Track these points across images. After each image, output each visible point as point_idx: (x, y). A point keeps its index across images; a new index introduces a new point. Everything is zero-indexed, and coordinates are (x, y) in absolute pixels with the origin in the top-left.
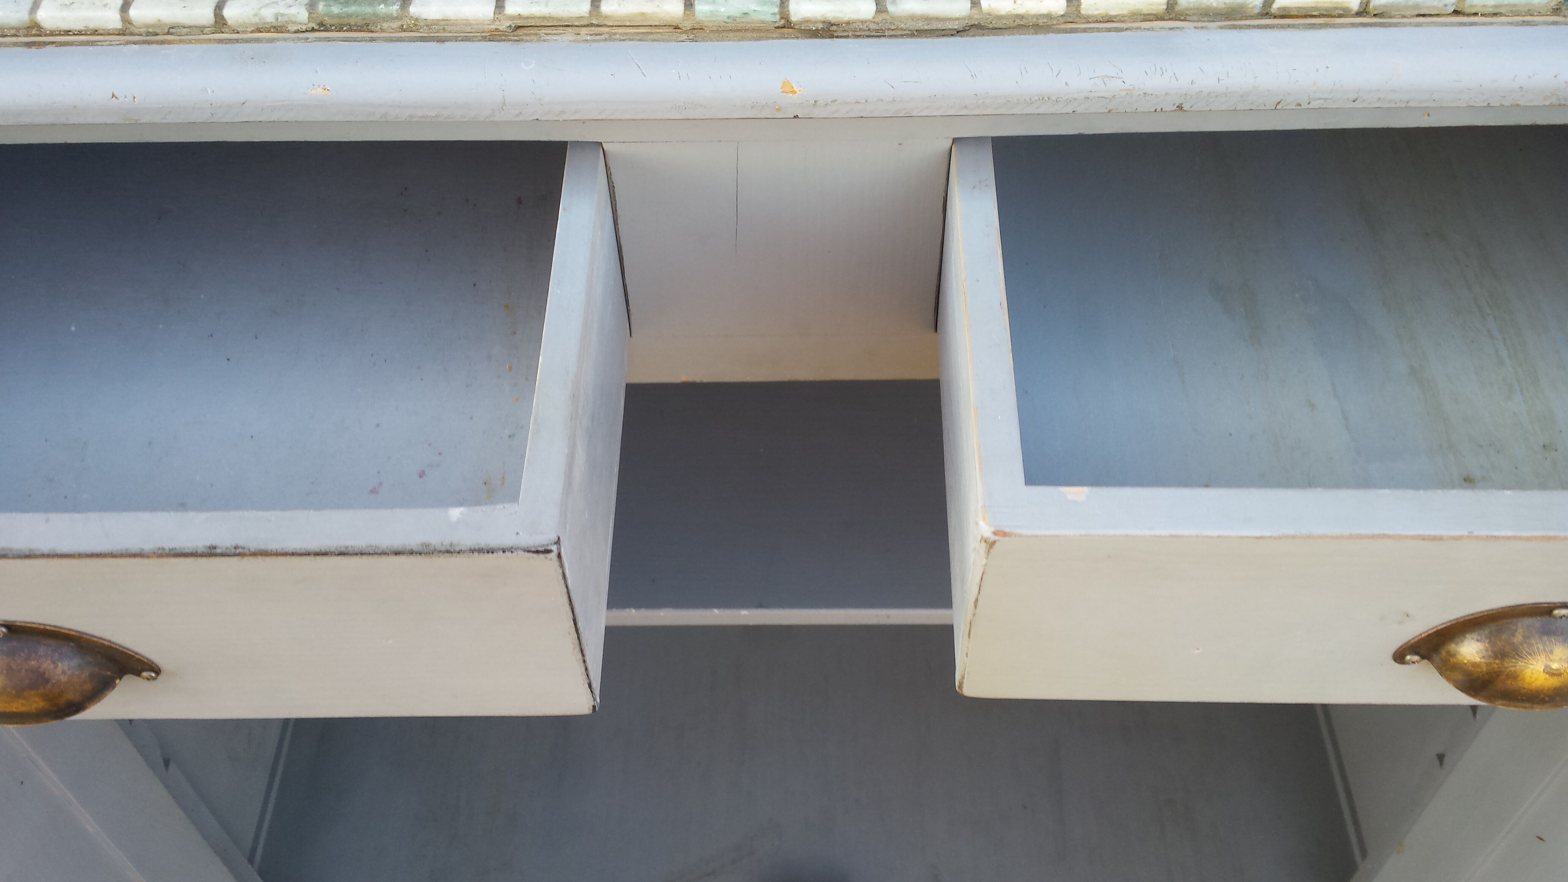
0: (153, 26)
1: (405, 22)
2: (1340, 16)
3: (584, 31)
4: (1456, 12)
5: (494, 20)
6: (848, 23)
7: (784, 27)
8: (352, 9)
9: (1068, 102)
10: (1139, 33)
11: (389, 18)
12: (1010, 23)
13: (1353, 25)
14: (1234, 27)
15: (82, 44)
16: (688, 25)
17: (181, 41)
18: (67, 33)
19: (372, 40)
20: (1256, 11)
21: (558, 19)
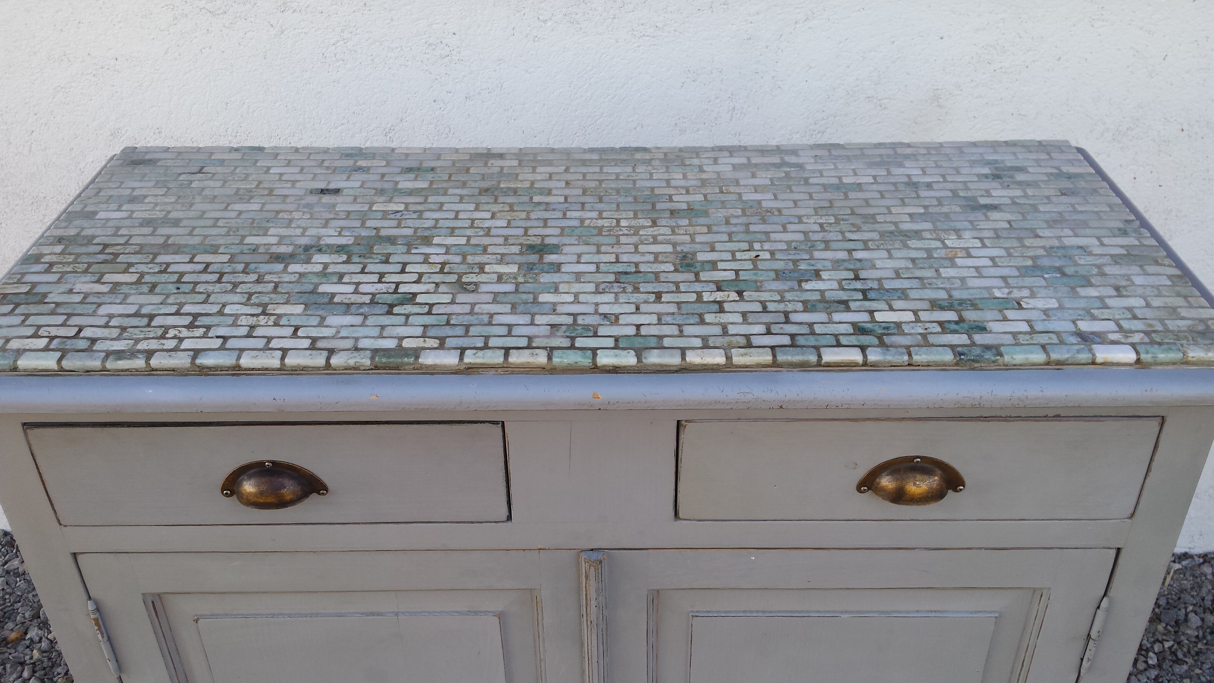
0: (294, 367)
1: (416, 366)
2: (854, 366)
3: (500, 370)
4: (909, 365)
5: (458, 365)
6: (624, 367)
7: (594, 368)
8: (392, 360)
9: (728, 404)
10: (761, 373)
11: (409, 364)
12: (700, 368)
13: (862, 370)
14: (805, 371)
15: (259, 374)
16: (549, 367)
17: (308, 374)
18: (253, 369)
19: (399, 374)
20: (815, 364)
21: (490, 365)
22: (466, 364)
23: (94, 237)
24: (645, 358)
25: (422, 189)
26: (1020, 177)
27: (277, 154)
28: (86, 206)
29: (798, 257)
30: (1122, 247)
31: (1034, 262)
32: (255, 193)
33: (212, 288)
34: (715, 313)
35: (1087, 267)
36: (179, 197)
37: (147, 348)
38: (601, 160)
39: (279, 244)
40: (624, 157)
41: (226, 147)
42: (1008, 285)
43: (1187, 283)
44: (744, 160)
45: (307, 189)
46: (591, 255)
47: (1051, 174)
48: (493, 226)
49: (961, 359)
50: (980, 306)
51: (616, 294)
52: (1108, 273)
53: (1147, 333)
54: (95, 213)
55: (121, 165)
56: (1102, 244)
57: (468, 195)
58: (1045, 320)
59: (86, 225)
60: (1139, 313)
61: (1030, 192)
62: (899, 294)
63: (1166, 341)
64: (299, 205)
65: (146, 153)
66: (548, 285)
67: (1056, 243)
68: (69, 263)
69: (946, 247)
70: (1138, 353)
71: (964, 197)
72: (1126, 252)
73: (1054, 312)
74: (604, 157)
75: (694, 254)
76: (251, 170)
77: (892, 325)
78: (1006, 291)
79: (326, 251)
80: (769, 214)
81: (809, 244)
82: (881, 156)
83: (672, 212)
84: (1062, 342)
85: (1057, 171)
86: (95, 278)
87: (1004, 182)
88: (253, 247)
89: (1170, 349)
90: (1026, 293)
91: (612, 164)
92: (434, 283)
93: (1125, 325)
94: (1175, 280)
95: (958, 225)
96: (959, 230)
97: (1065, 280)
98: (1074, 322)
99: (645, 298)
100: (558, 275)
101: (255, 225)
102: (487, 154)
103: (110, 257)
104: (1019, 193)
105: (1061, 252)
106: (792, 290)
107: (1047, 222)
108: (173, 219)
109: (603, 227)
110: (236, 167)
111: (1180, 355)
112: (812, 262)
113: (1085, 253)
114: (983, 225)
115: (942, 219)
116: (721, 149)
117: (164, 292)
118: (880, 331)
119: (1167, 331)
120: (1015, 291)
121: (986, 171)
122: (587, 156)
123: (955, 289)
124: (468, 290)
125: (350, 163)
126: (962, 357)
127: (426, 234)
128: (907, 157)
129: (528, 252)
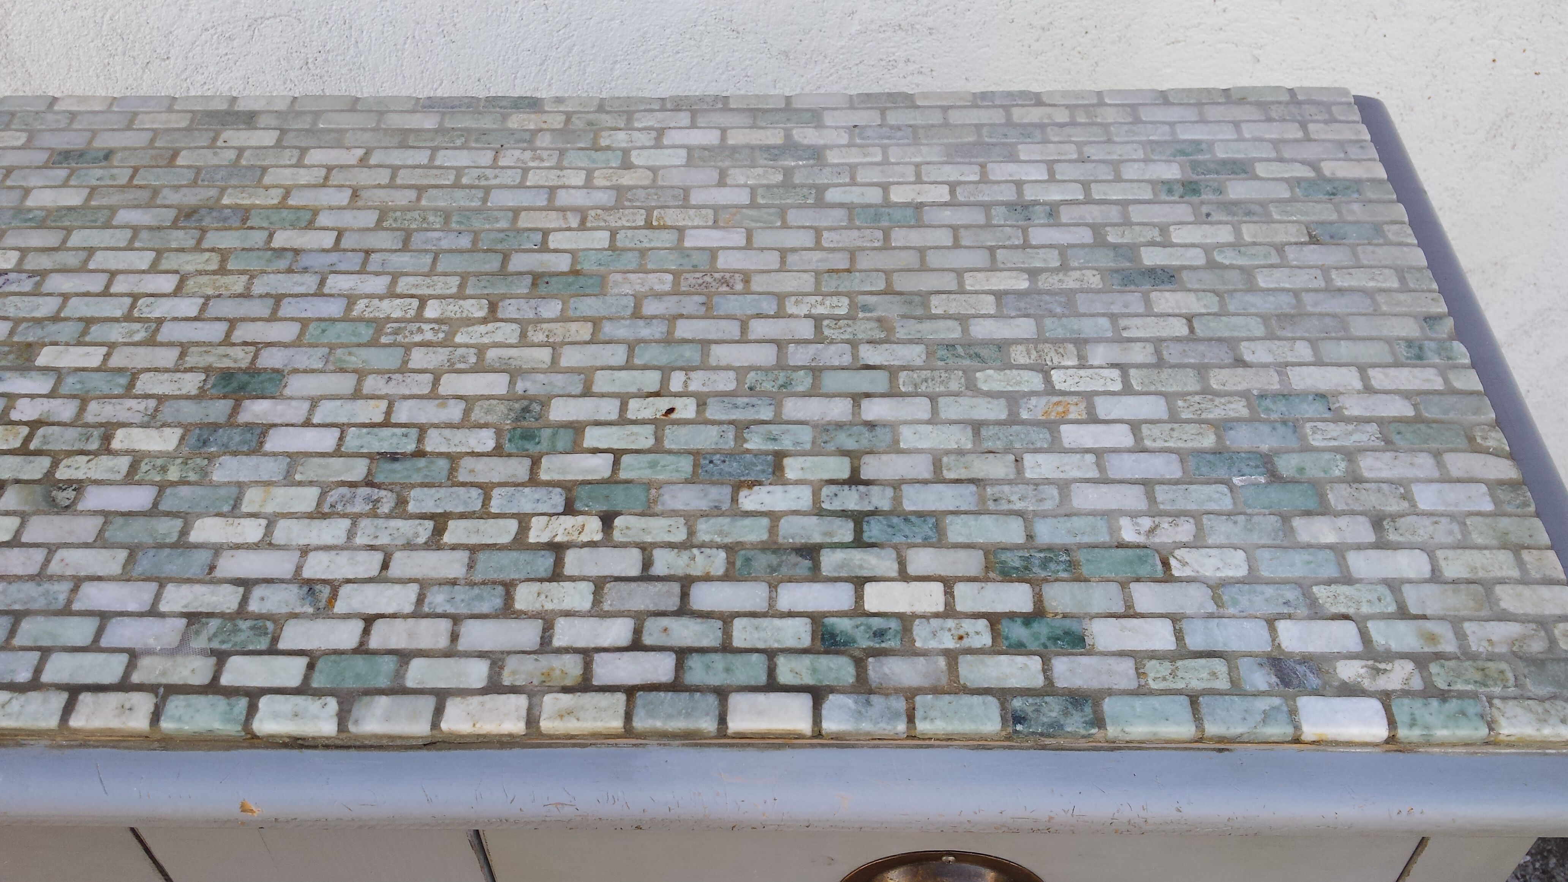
6: (313, 738)
10: (593, 759)
13: (805, 756)
16: (157, 736)
21: (30, 731)
24: (356, 722)
25: (70, 209)
26: (1238, 190)
29: (749, 415)
30: (1407, 395)
31: (1219, 437)
34: (541, 580)
35: (1327, 456)
38: (440, 131)
40: (487, 122)
42: (1154, 511)
43: (1525, 504)
44: (711, 138)
46: (338, 403)
47: (1299, 181)
48: (169, 316)
49: (1016, 731)
50: (1085, 571)
51: (355, 518)
52: (1367, 474)
53: (1421, 661)
56: (1368, 389)
57: (151, 228)
58: (1210, 616)
60: (1413, 598)
61: (1248, 233)
62: (926, 529)
63: (1459, 686)
66: (223, 492)
67: (1273, 383)
69: (1050, 390)
70: (1392, 723)
71: (1115, 247)
72: (1410, 413)
73: (1235, 589)
75: (545, 402)
77: (894, 624)
78: (1146, 523)
80: (724, 288)
81: (782, 377)
82: (978, 127)
83: (538, 279)
84: (1237, 689)
85: (1312, 174)
87: (1202, 203)
89: (1464, 714)
90: (1185, 531)
91: (459, 142)
93: (1379, 632)
94: (1501, 495)
95: (1088, 327)
96: (1086, 341)
97: (1275, 494)
98: (1271, 622)
99: (410, 534)
100: (254, 460)
102: (227, 113)
104: (1224, 234)
105: (1280, 408)
106: (716, 512)
107: (1265, 318)
109: (388, 319)
111: (1483, 732)
112: (775, 429)
113: (1328, 415)
114: (1139, 328)
115: (1059, 310)
116: (678, 105)
118: (865, 643)
119: (1467, 655)
120: (1165, 523)
121: (1172, 172)
122: (417, 121)
123: (1044, 515)
124: (55, 506)
126: (1019, 727)
127: (30, 339)
128: (1028, 131)
129: (214, 391)
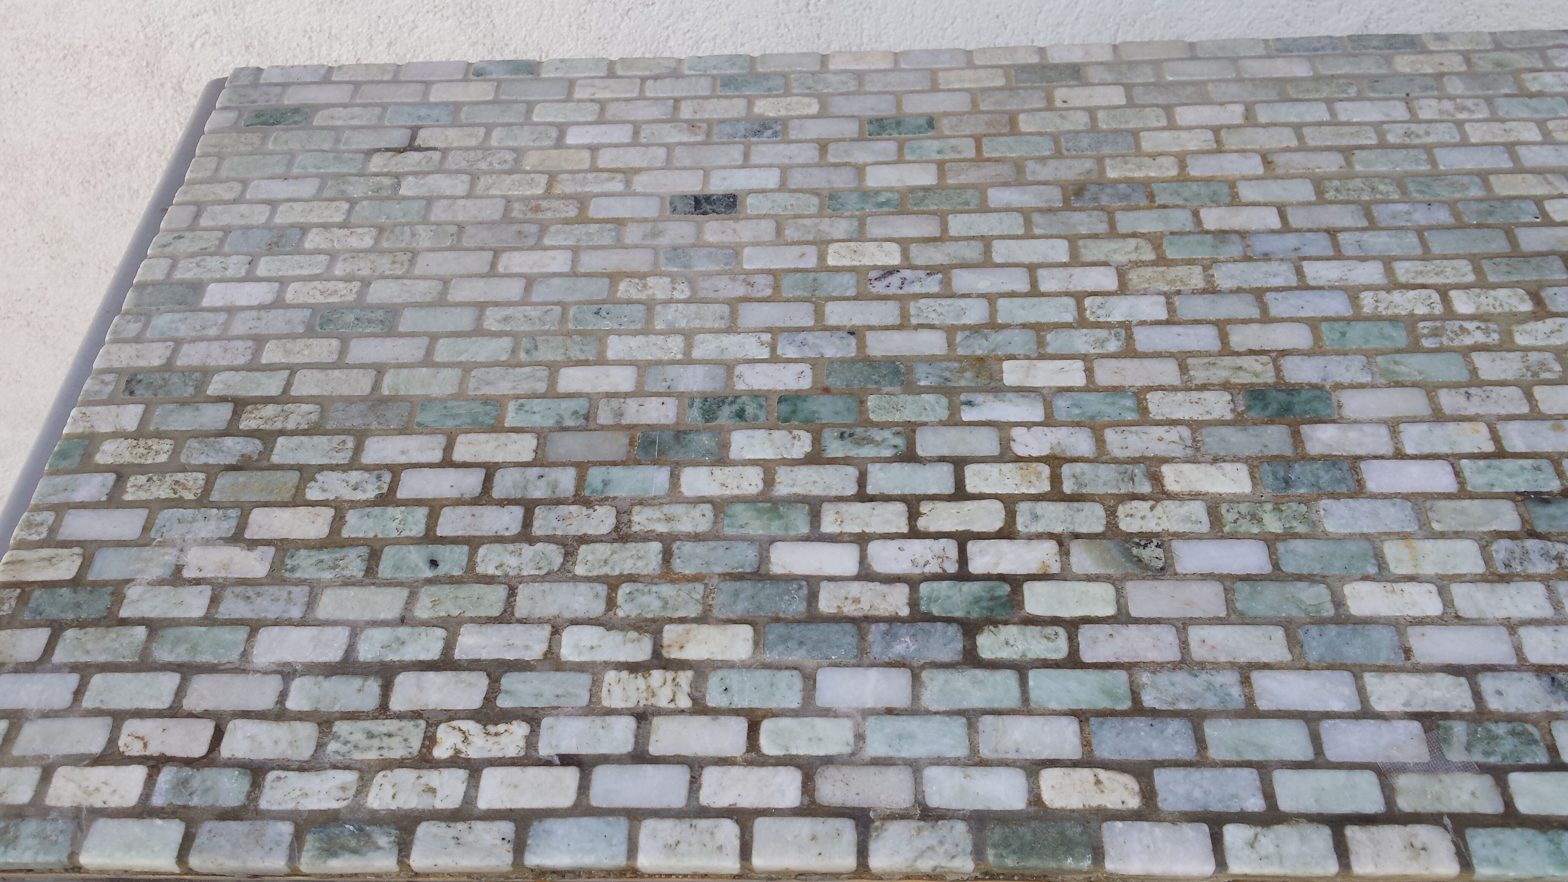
0: (772, 873)
8: (1033, 863)
22: (1232, 875)
23: (207, 373)
25: (926, 190)
27: (571, 84)
28: (175, 262)
32: (549, 215)
33: (512, 561)
36: (381, 229)
37: (393, 807)
38: (1319, 79)
39: (640, 393)
40: (1369, 67)
41: (456, 62)
45: (662, 198)
46: (1423, 427)
48: (1134, 320)
51: (1547, 581)
54: (197, 287)
55: (234, 128)
57: (1040, 211)
59: (183, 331)
64: (655, 249)
65: (285, 85)
66: (1353, 547)
68: (160, 470)
74: (1325, 71)
76: (524, 138)
79: (756, 417)
86: (228, 527)
88: (581, 405)
91: (1352, 92)
92: (1051, 536)
100: (1364, 504)
101: (571, 326)
102: (1042, 67)
103: (253, 446)
108: (379, 307)
109: (1414, 317)
110: (489, 128)
117: (402, 576)
122: (1283, 68)
124: (1147, 567)
125: (734, 108)
127: (979, 352)
129: (1253, 414)
